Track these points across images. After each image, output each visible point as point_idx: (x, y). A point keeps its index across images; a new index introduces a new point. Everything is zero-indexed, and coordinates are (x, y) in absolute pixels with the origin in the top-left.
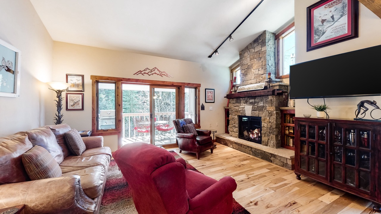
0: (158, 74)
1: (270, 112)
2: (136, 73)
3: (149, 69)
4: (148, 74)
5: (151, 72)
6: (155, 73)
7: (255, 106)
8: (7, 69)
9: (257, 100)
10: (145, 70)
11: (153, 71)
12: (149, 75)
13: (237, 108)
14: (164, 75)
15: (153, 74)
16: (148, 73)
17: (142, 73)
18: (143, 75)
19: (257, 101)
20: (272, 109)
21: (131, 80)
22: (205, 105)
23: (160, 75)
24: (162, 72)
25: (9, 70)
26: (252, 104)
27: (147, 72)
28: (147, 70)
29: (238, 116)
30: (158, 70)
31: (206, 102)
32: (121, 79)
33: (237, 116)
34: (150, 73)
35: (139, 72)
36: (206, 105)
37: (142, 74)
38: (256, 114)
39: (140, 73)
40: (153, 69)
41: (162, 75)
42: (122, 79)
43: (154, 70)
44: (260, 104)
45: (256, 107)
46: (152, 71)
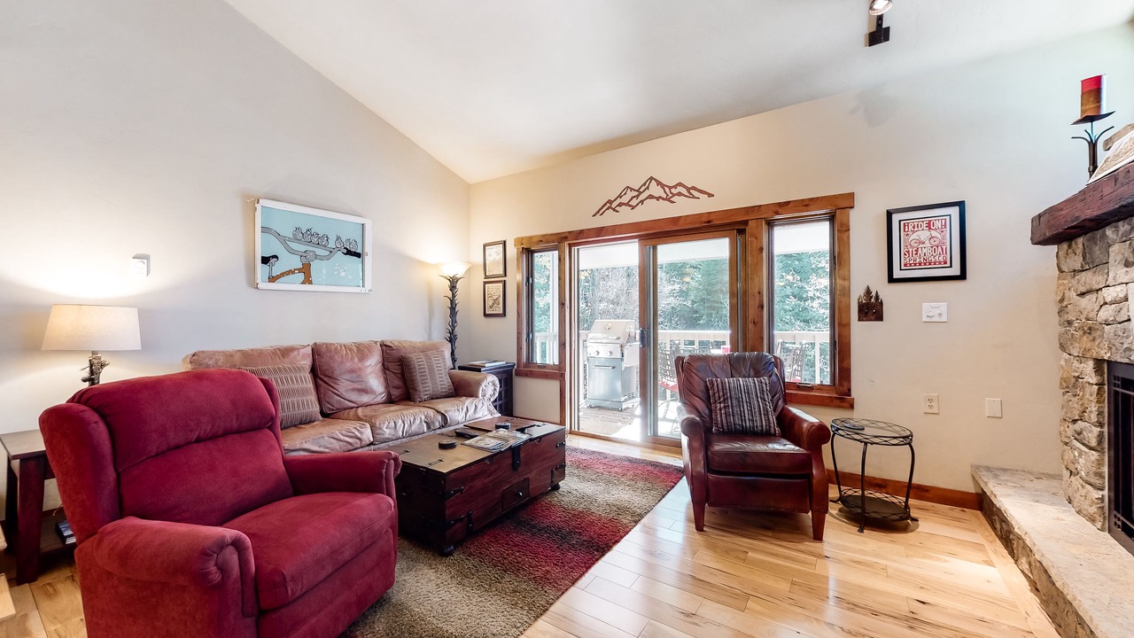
0: (658, 198)
2: (598, 212)
3: (632, 189)
4: (630, 206)
5: (637, 196)
6: (651, 197)
8: (345, 251)
10: (620, 196)
11: (644, 191)
12: (633, 208)
13: (1088, 303)
14: (679, 194)
15: (642, 202)
16: (630, 201)
17: (614, 205)
18: (617, 211)
21: (585, 234)
22: (889, 294)
23: (663, 199)
24: (672, 187)
25: (349, 253)
27: (625, 199)
28: (625, 194)
29: (1099, 362)
30: (659, 183)
31: (891, 280)
32: (564, 236)
33: (1091, 364)
34: (634, 202)
35: (605, 204)
36: (891, 296)
37: (614, 210)
39: (608, 209)
40: (644, 184)
41: (674, 195)
42: (568, 235)
43: (648, 188)
46: (642, 193)
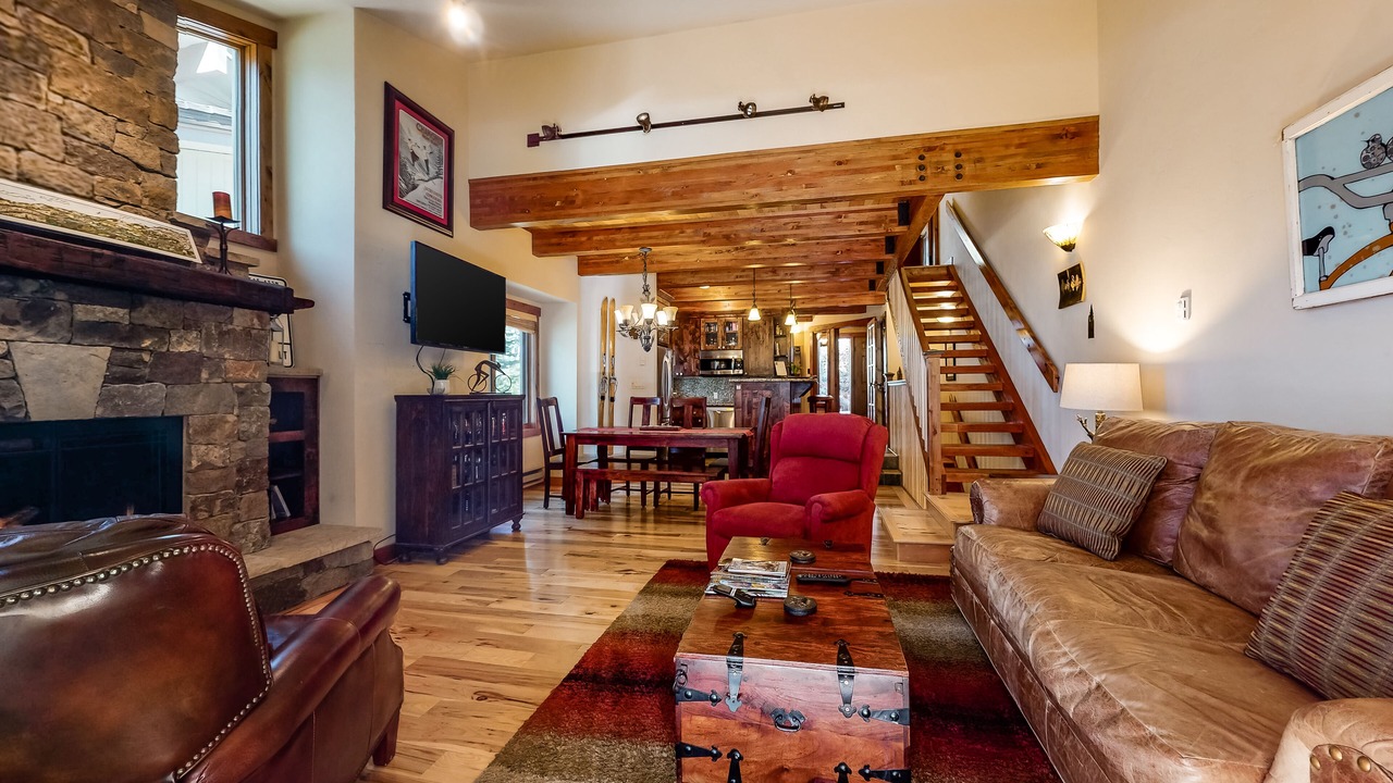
1: (242, 385)
7: (143, 350)
9: (148, 315)
19: (152, 322)
20: (255, 370)
26: (111, 338)
38: (152, 398)
44: (180, 344)
45: (146, 357)
